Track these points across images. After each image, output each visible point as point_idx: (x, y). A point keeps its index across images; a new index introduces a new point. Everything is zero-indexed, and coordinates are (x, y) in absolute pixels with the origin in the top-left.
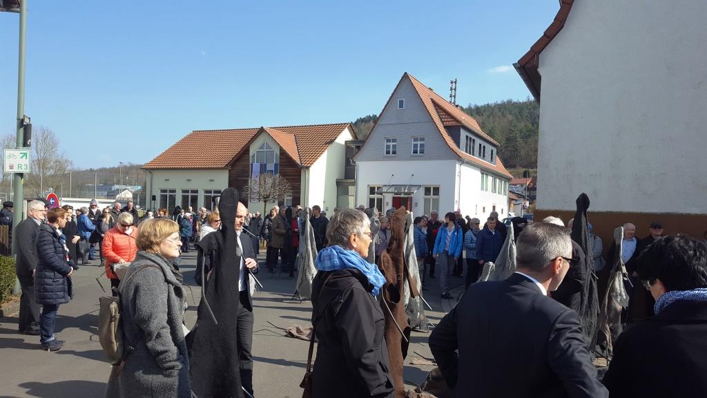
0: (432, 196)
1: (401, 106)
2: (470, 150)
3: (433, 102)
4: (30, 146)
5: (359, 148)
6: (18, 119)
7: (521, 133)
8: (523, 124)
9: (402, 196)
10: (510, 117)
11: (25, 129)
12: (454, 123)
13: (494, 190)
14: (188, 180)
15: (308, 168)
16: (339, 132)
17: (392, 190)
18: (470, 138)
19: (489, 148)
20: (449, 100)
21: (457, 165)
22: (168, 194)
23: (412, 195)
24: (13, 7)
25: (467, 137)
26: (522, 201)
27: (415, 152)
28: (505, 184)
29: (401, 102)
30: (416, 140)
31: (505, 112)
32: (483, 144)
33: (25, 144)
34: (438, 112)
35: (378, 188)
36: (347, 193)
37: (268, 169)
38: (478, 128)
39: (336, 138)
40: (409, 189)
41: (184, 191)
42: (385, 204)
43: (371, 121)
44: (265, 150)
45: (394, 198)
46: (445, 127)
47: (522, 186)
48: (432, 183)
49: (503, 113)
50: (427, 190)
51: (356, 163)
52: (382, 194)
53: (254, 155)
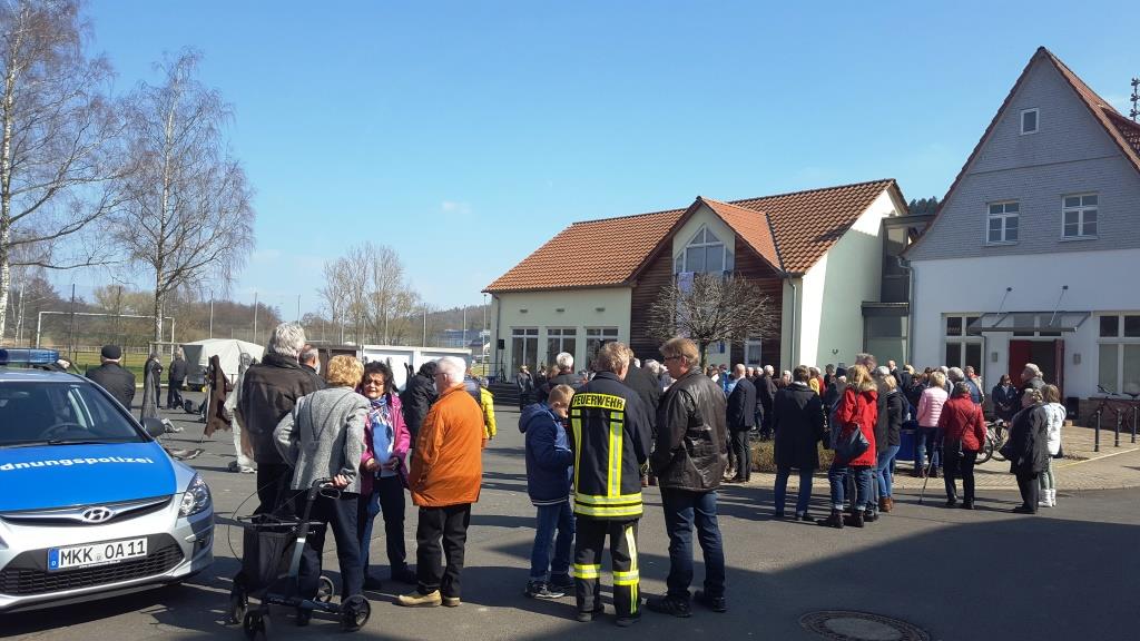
0: (1123, 340)
1: (1030, 126)
9: (1037, 337)
14: (559, 310)
15: (798, 276)
16: (869, 201)
17: (1009, 323)
22: (525, 336)
23: (1065, 336)
27: (1071, 230)
29: (1030, 118)
30: (1072, 202)
34: (1125, 138)
35: (970, 321)
39: (854, 221)
40: (1057, 322)
41: (550, 332)
42: (989, 359)
44: (705, 244)
45: (1013, 344)
50: (1109, 324)
51: (912, 264)
52: (979, 334)
53: (682, 255)
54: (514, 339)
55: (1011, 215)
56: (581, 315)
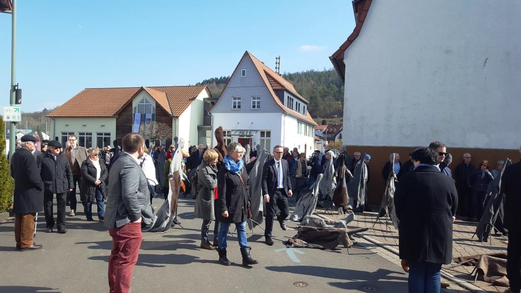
0: (265, 138)
1: (244, 74)
2: (290, 106)
3: (265, 72)
4: (20, 103)
5: (213, 104)
6: (12, 86)
7: (320, 93)
8: (321, 88)
9: (245, 137)
10: (313, 82)
11: (16, 93)
12: (280, 88)
13: (306, 133)
15: (177, 117)
16: (199, 92)
17: (238, 133)
18: (291, 98)
19: (302, 104)
20: (275, 70)
21: (283, 117)
23: (252, 137)
24: (5, 10)
25: (288, 97)
26: (322, 141)
27: (254, 107)
28: (312, 129)
29: (244, 72)
30: (254, 98)
31: (309, 78)
32: (299, 102)
33: (17, 102)
34: (269, 80)
35: (228, 132)
36: (205, 135)
37: (147, 117)
38: (295, 91)
39: (197, 96)
40: (250, 133)
41: (80, 134)
43: (214, 83)
44: (145, 103)
45: (239, 139)
46: (273, 90)
47: (321, 131)
48: (265, 128)
49: (307, 79)
50: (262, 134)
51: (212, 114)
52: (230, 136)
53: (136, 107)
54: (62, 137)
55: (239, 101)
56: (94, 128)
